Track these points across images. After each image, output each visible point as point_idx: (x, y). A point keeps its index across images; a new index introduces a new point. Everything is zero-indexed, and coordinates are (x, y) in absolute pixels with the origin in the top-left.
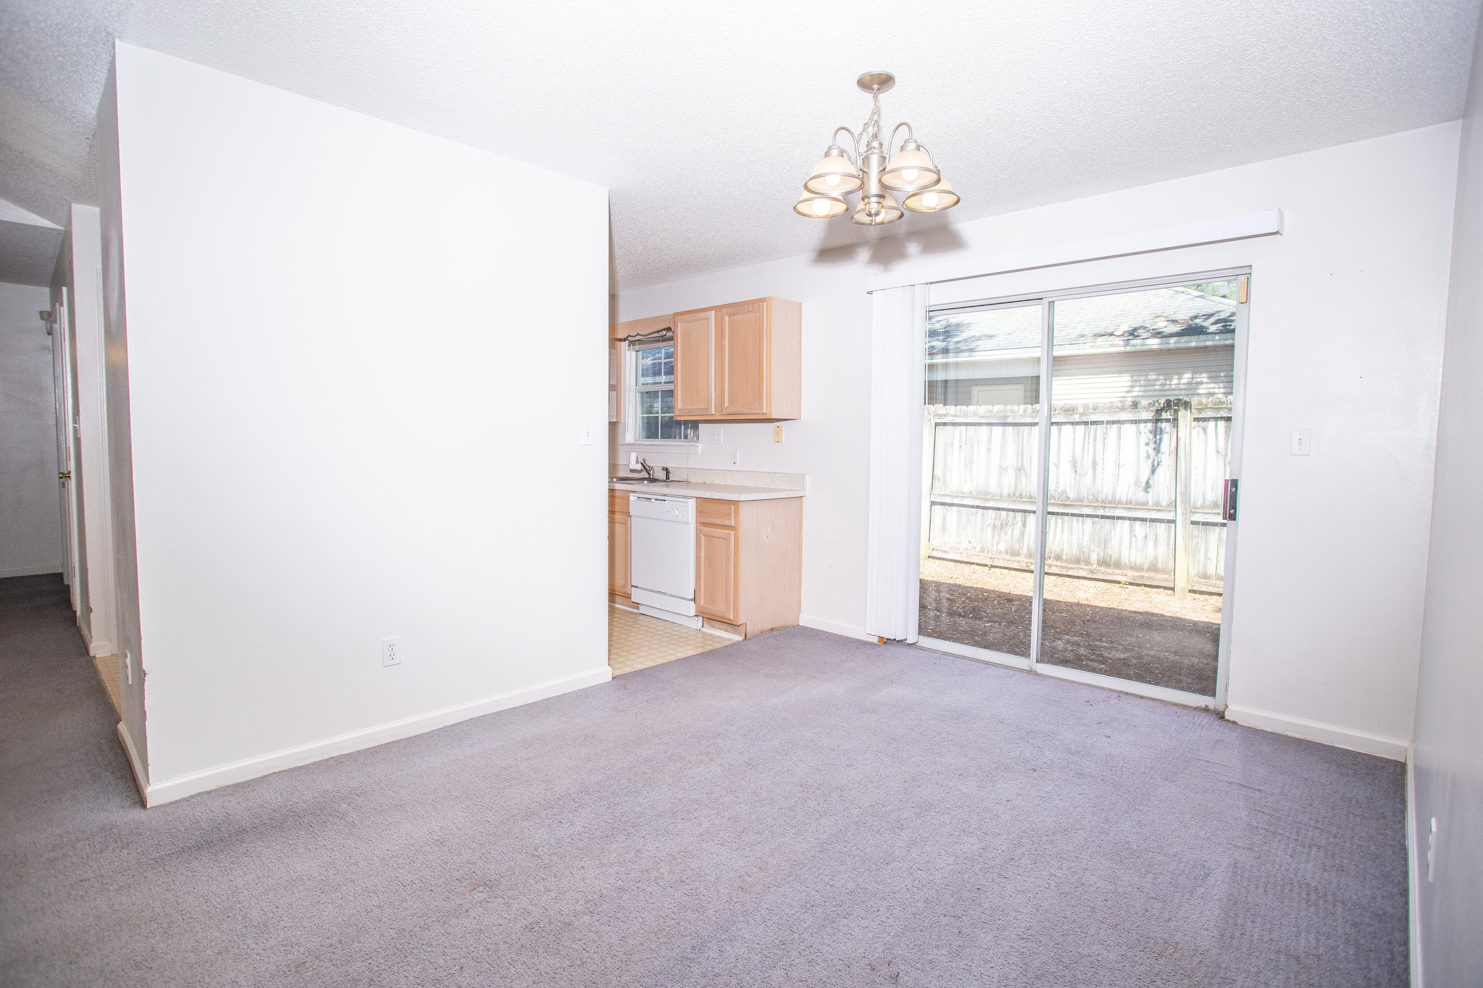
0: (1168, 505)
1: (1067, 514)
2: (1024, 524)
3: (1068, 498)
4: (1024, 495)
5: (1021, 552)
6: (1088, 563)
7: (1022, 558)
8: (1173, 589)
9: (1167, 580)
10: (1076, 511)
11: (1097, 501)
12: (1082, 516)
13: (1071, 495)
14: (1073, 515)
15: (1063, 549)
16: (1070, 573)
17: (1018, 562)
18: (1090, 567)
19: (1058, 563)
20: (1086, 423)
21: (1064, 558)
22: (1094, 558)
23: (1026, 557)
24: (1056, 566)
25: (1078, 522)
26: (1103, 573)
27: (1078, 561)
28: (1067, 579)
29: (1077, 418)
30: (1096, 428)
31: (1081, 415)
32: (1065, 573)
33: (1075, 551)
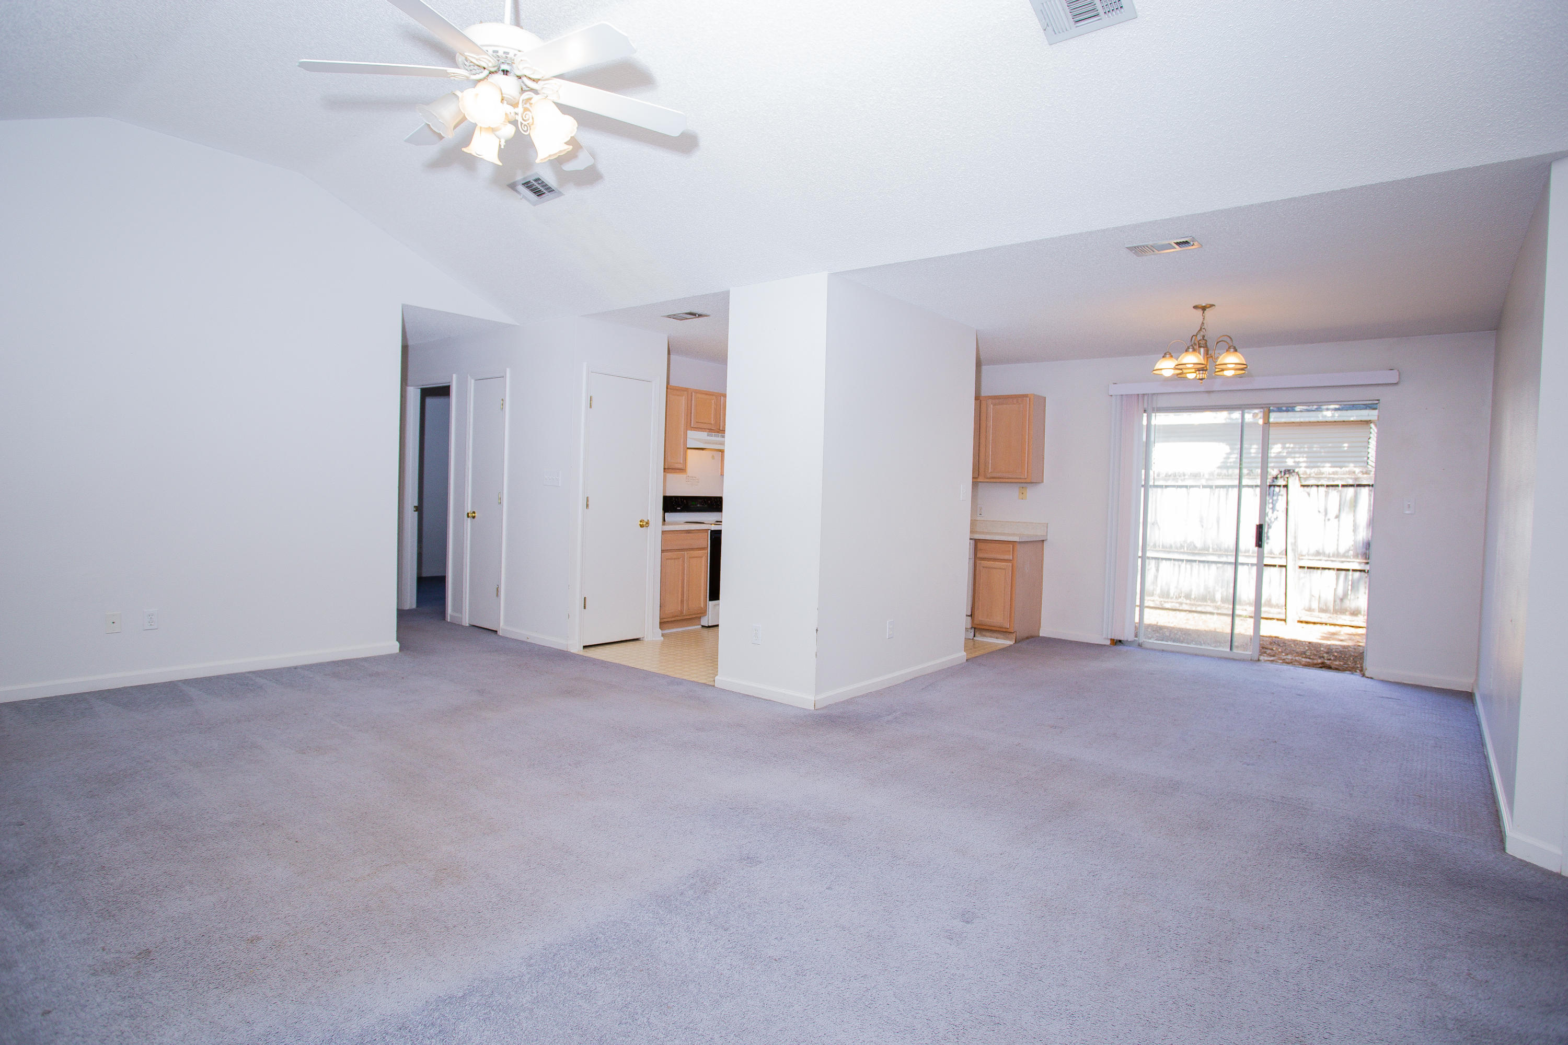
0: (1280, 554)
1: (1195, 561)
2: (1157, 570)
3: (1196, 547)
4: (1157, 545)
5: (1155, 592)
6: (1213, 600)
7: (1156, 598)
8: (1285, 620)
9: (1280, 613)
10: (1203, 558)
11: (1220, 550)
12: (1208, 562)
13: (1199, 545)
14: (1200, 561)
15: (1191, 591)
16: (1199, 609)
17: (1153, 601)
18: (1214, 604)
19: (1188, 601)
20: (1211, 487)
21: (1193, 597)
22: (1218, 597)
23: (1160, 597)
24: (1186, 604)
25: (1204, 567)
26: (1227, 609)
27: (1204, 599)
28: (1195, 615)
29: (1204, 482)
30: (1219, 491)
31: (1207, 480)
32: (1194, 609)
33: (1202, 590)
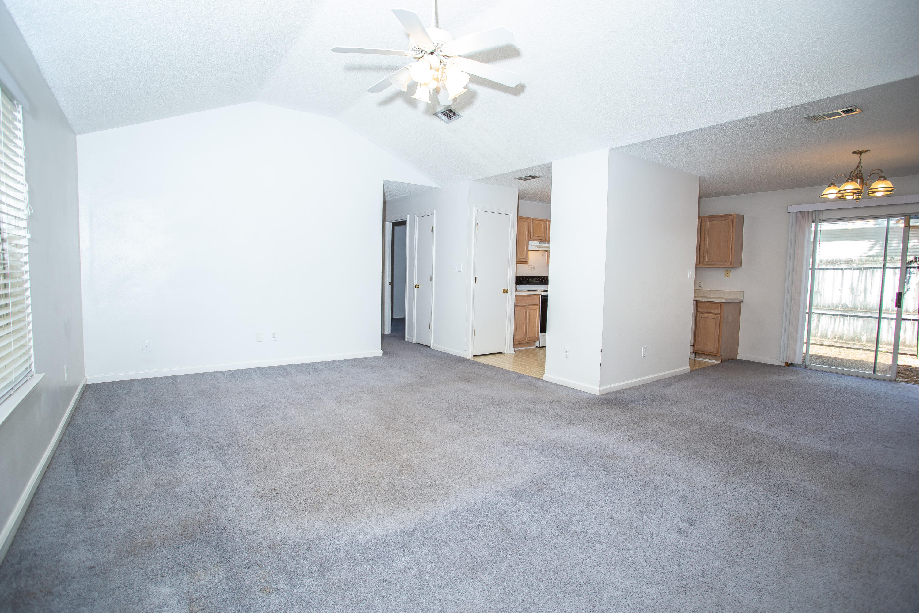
0: (914, 312)
1: (847, 316)
2: (819, 321)
3: (848, 307)
4: (819, 305)
5: (817, 335)
6: (860, 341)
7: (817, 338)
8: (916, 356)
9: (912, 351)
10: (853, 314)
11: (866, 309)
12: (857, 316)
13: (850, 306)
14: (850, 316)
15: (843, 334)
16: (849, 346)
17: (815, 340)
18: (861, 343)
19: (841, 341)
20: (860, 269)
21: (845, 338)
22: (864, 338)
23: (820, 338)
24: (840, 342)
25: (854, 320)
26: (870, 346)
27: (853, 340)
28: (846, 349)
29: (855, 266)
30: (867, 271)
31: (858, 264)
32: (845, 346)
33: (852, 334)
